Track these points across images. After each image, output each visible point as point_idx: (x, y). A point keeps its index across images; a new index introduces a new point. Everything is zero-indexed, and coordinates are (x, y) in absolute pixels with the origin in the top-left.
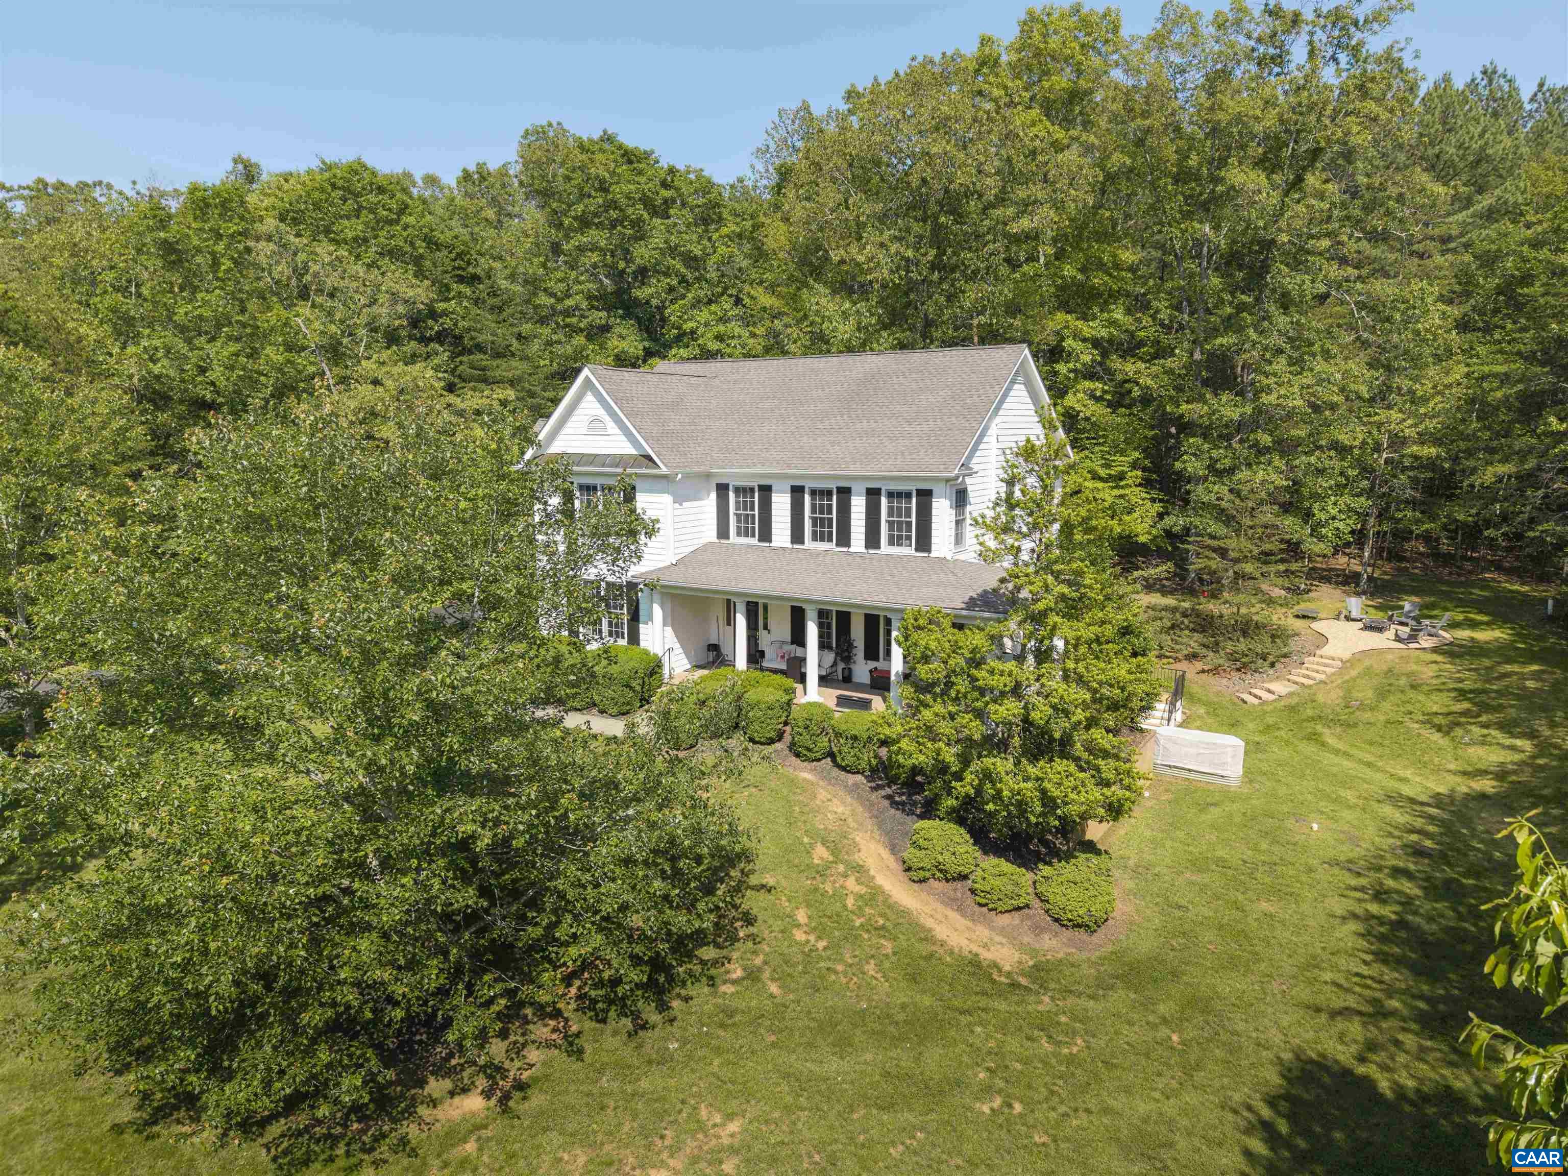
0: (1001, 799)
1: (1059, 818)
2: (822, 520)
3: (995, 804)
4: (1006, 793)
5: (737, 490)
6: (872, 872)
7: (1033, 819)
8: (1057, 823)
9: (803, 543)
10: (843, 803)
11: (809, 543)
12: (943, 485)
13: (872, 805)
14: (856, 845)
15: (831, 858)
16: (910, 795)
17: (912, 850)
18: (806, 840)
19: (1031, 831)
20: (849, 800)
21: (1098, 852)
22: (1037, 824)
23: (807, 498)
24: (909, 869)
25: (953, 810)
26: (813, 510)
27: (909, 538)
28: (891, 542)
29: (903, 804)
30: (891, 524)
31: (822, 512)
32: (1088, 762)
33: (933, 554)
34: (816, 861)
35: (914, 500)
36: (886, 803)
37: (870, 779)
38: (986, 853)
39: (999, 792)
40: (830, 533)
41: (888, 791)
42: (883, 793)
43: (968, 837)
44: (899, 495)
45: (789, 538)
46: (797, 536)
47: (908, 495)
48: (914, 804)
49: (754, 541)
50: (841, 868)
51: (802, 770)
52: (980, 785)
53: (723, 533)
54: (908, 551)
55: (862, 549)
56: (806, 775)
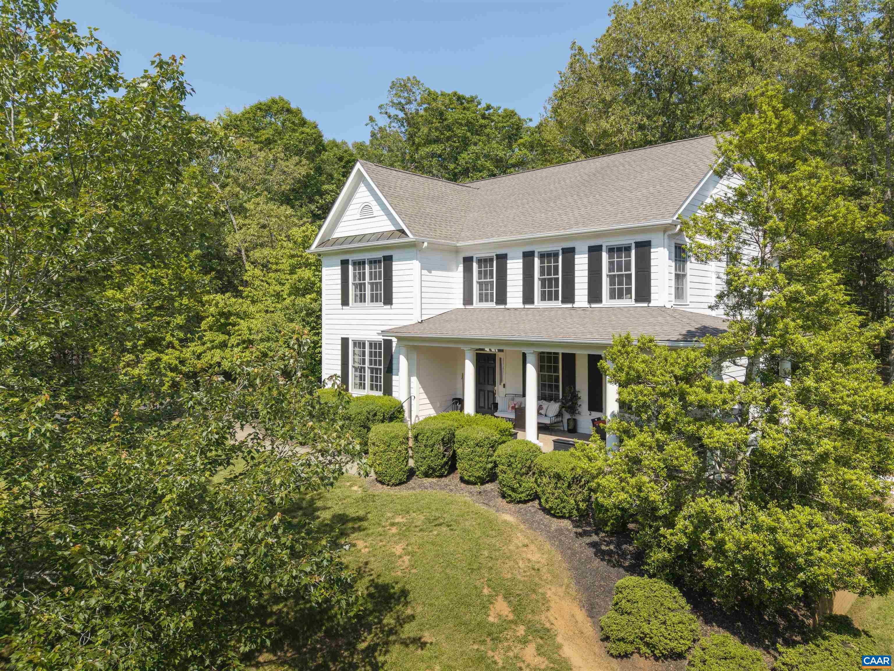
0: (724, 553)
1: (803, 584)
2: (550, 280)
3: (716, 559)
4: (730, 546)
5: (480, 261)
6: (559, 639)
7: (768, 584)
8: (800, 591)
9: (532, 302)
10: (540, 549)
11: (538, 303)
12: (661, 235)
13: (574, 554)
14: (545, 600)
15: (511, 617)
16: (618, 546)
17: (612, 613)
18: (486, 591)
19: (765, 598)
20: (547, 546)
21: (856, 633)
22: (772, 591)
23: (537, 261)
24: (606, 639)
25: (663, 565)
26: (542, 273)
27: (629, 291)
28: (612, 296)
29: (610, 553)
30: (612, 278)
31: (549, 274)
32: (839, 511)
33: (652, 304)
34: (491, 619)
35: (633, 252)
36: (590, 552)
37: (576, 524)
38: (707, 622)
39: (722, 543)
40: (557, 292)
41: (595, 538)
42: (588, 540)
43: (683, 601)
44: (619, 249)
45: (521, 300)
46: (528, 298)
47: (628, 249)
48: (623, 555)
49: (493, 305)
50: (521, 630)
51: (505, 511)
52: (694, 532)
53: (468, 300)
54: (629, 302)
55: (586, 305)
56: (508, 517)
